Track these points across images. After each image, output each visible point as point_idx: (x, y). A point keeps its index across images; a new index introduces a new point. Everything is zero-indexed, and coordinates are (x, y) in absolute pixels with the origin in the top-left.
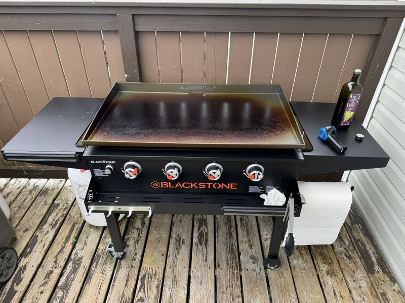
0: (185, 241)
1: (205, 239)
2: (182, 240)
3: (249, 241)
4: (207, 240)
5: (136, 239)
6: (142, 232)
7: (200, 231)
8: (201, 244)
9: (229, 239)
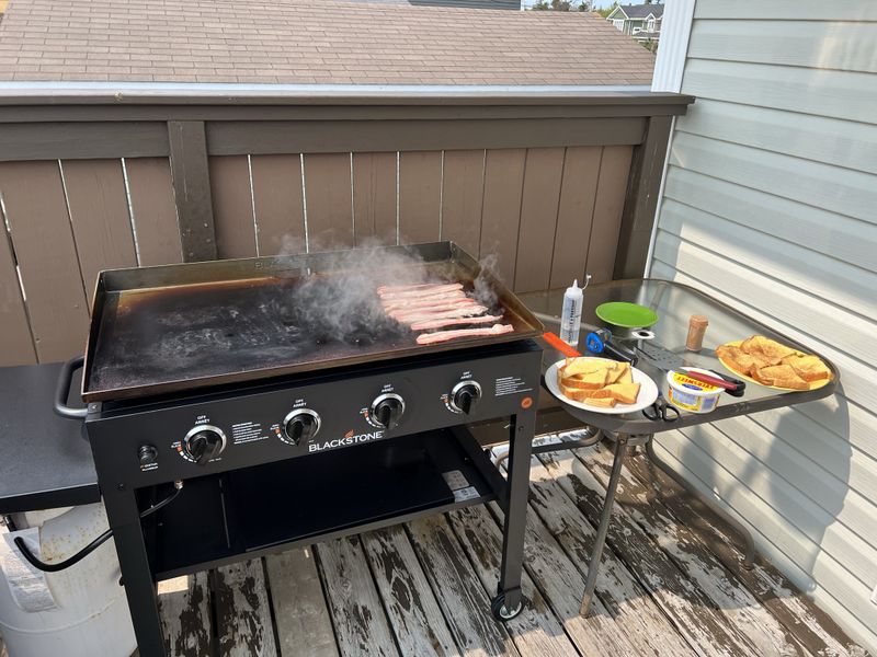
0: (369, 609)
1: (410, 592)
2: (361, 611)
4: (416, 595)
5: (249, 638)
6: (258, 620)
7: (393, 580)
8: (407, 607)
9: (462, 578)
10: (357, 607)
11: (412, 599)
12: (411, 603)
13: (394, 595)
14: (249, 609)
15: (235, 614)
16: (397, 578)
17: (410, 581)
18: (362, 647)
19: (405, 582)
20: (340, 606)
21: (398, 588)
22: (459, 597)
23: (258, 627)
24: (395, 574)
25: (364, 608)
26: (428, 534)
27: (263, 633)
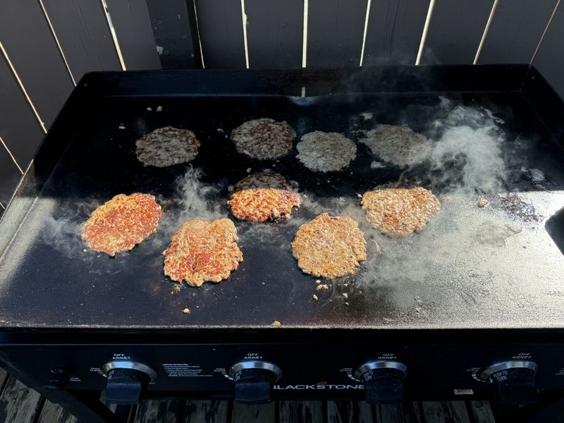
0: (312, 411)
1: (352, 407)
2: (304, 412)
3: (446, 410)
4: (357, 411)
5: (208, 408)
11: (352, 413)
25: (308, 410)
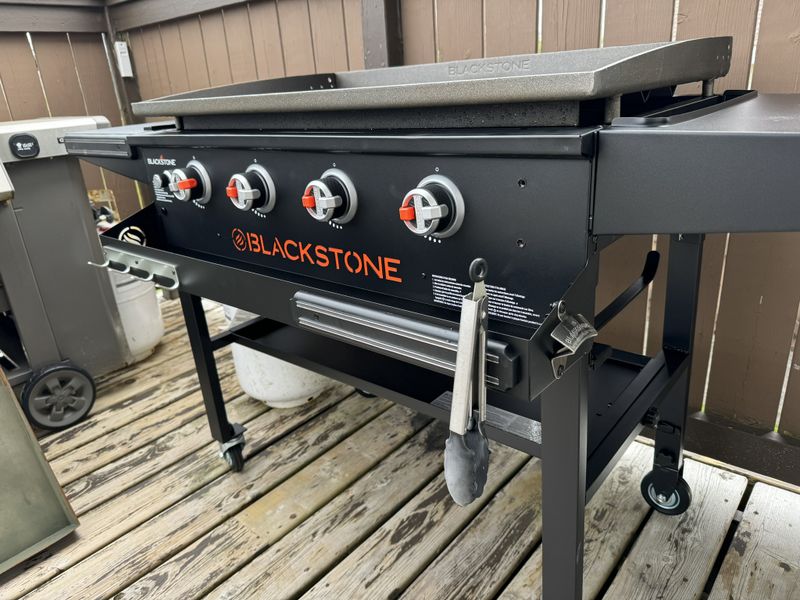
6: (303, 453)
7: (420, 511)
8: (394, 540)
9: (481, 568)
10: (363, 503)
12: (403, 542)
13: (402, 522)
14: (310, 442)
15: (299, 439)
16: (426, 513)
17: (431, 525)
18: (314, 535)
19: (427, 521)
20: (355, 490)
21: (416, 520)
22: (448, 581)
23: (296, 457)
24: (430, 508)
26: (518, 502)
27: (291, 464)
